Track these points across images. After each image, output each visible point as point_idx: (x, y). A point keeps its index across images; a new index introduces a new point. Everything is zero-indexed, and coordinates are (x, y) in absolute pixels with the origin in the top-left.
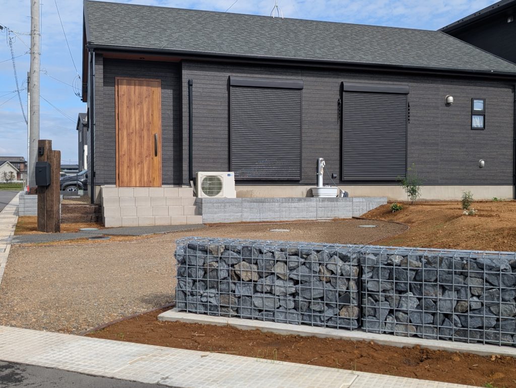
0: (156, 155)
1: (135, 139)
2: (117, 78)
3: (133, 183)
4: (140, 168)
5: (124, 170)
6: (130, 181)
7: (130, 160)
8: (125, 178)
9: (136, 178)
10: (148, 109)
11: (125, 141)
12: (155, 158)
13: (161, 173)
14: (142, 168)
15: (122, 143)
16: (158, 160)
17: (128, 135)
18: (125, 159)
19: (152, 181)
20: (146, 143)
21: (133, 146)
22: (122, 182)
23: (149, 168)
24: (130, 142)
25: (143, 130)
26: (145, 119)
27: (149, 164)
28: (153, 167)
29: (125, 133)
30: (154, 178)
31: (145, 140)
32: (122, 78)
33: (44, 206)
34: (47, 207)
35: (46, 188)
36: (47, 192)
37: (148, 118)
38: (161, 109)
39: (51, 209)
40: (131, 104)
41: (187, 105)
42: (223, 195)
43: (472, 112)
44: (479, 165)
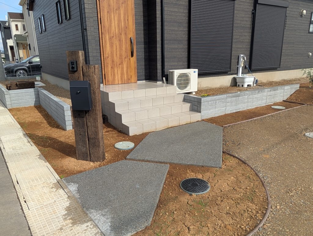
0: (132, 56)
1: (116, 42)
3: (116, 82)
4: (121, 68)
5: (108, 70)
6: (114, 80)
7: (113, 61)
8: (110, 78)
9: (118, 77)
10: (125, 14)
11: (108, 45)
12: (131, 58)
13: (136, 71)
14: (123, 68)
15: (105, 46)
16: (133, 60)
17: (110, 39)
18: (109, 61)
19: (130, 79)
20: (124, 46)
21: (115, 49)
22: (108, 81)
23: (127, 68)
24: (112, 46)
25: (121, 34)
26: (123, 24)
27: (127, 64)
28: (130, 66)
29: (107, 37)
30: (131, 76)
31: (124, 43)
33: (84, 132)
34: (89, 134)
35: (85, 112)
36: (87, 116)
37: (125, 23)
38: (134, 15)
39: (95, 136)
40: (111, 9)
41: (160, 11)
42: (190, 89)
43: (310, 22)
44: (309, 56)
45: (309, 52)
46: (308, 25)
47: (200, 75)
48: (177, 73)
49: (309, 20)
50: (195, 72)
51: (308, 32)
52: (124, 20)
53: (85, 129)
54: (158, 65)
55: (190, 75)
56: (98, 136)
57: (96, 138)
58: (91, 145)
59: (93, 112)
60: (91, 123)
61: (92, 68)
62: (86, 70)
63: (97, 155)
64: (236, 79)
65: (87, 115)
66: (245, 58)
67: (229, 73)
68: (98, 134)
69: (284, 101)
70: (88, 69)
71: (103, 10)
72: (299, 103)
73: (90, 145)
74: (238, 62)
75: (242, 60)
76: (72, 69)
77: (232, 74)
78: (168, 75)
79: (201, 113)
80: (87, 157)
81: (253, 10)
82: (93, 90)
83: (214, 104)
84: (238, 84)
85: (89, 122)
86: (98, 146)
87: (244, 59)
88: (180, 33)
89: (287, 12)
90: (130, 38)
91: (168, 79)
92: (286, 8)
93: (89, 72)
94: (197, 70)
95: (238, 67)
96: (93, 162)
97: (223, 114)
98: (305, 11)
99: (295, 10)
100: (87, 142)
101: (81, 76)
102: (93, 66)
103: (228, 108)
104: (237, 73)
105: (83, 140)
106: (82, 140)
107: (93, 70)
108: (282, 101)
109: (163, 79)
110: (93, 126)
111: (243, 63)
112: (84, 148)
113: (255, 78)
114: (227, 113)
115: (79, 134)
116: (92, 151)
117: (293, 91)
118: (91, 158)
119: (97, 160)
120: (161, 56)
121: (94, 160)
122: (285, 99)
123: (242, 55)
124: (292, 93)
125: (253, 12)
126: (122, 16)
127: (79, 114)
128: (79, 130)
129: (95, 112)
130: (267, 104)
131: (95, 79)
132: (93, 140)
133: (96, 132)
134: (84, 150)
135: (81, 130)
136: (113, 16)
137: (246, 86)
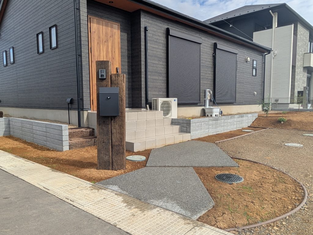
2: (89, 16)
10: (112, 47)
32: (93, 17)
33: (108, 139)
34: (113, 141)
35: (110, 119)
36: (112, 123)
37: (112, 54)
38: (120, 48)
39: (119, 143)
40: (100, 41)
41: (144, 46)
42: (172, 115)
43: (253, 67)
44: (254, 94)
45: (254, 91)
46: (252, 69)
47: (179, 105)
48: (161, 100)
49: (252, 65)
50: (175, 100)
51: (252, 75)
52: (112, 51)
53: (110, 136)
54: (142, 93)
55: (171, 103)
56: (123, 142)
57: (120, 144)
58: (115, 152)
59: (119, 119)
60: (116, 130)
61: (121, 76)
62: (115, 78)
63: (121, 163)
64: (205, 110)
65: (112, 121)
66: (211, 91)
67: (199, 104)
68: (123, 140)
69: (249, 127)
70: (117, 77)
71: (94, 41)
72: (262, 128)
73: (113, 153)
74: (205, 96)
75: (208, 93)
76: (101, 77)
77: (201, 106)
78: (151, 103)
79: (190, 133)
80: (109, 165)
81: (213, 54)
82: (121, 98)
83: (200, 126)
84: (207, 114)
85: (115, 128)
86: (122, 153)
87: (209, 92)
88: (160, 66)
89: (237, 58)
90: (116, 67)
91: (151, 106)
92: (236, 54)
93: (118, 80)
94: (176, 99)
95: (205, 100)
96: (116, 170)
97: (207, 135)
98: (249, 58)
99: (242, 57)
100: (110, 150)
101: (109, 84)
102: (122, 75)
103: (210, 130)
104: (205, 105)
105: (106, 148)
106: (104, 148)
107: (122, 78)
108: (247, 127)
109: (146, 106)
110: (119, 132)
111: (209, 96)
112: (107, 157)
113: (220, 110)
114: (209, 135)
115: (102, 142)
116: (115, 159)
117: (254, 119)
118: (114, 166)
119: (120, 169)
120: (144, 85)
121: (117, 169)
122: (249, 125)
123: (208, 90)
124: (253, 120)
125: (214, 55)
126: (110, 48)
127: (104, 122)
128: (102, 137)
129: (121, 118)
130: (237, 129)
131: (123, 87)
132: (117, 147)
133: (121, 139)
134: (106, 158)
135: (105, 137)
136: (102, 47)
137: (214, 115)
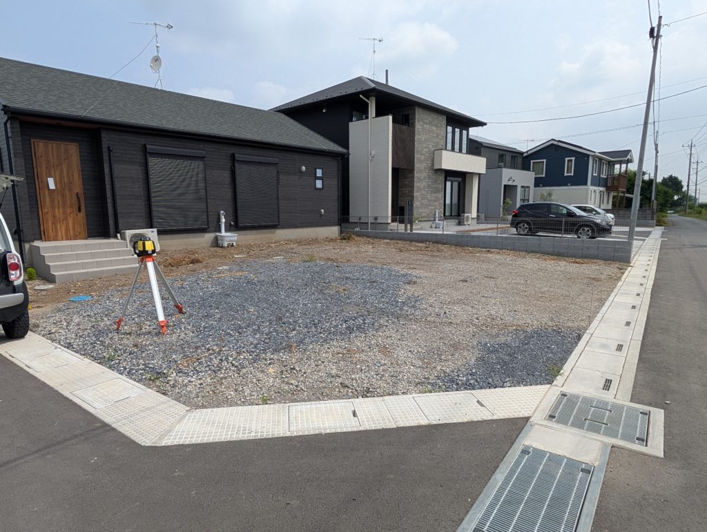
0: (80, 211)
1: (58, 197)
2: (32, 140)
3: (60, 237)
4: (65, 224)
5: (49, 226)
6: (57, 235)
7: (54, 217)
8: (52, 234)
9: (61, 233)
10: (68, 170)
11: (47, 200)
13: (86, 227)
14: (67, 224)
15: (44, 201)
16: (82, 215)
18: (49, 216)
19: (78, 235)
20: (68, 201)
21: (56, 204)
22: (48, 237)
23: (74, 223)
24: (52, 201)
25: (64, 189)
26: (66, 179)
27: (74, 219)
28: (78, 222)
29: (47, 192)
30: (80, 232)
31: (68, 198)
32: (38, 140)
37: (69, 178)
38: (81, 170)
40: (50, 165)
43: (316, 177)
44: (320, 213)
45: (321, 209)
46: (313, 180)
48: (132, 232)
49: (313, 176)
50: (152, 232)
51: (313, 188)
52: (68, 175)
55: (146, 235)
64: (218, 238)
75: (223, 216)
90: (76, 193)
92: (277, 164)
94: (155, 230)
98: (304, 167)
104: (219, 231)
109: (117, 235)
111: (224, 219)
123: (222, 212)
126: (65, 172)
136: (53, 172)
